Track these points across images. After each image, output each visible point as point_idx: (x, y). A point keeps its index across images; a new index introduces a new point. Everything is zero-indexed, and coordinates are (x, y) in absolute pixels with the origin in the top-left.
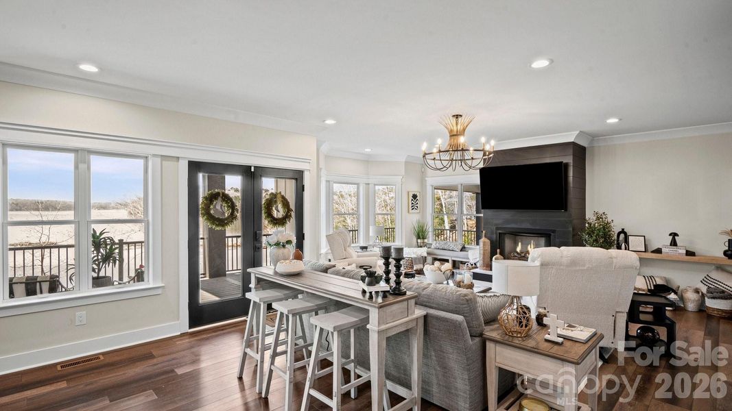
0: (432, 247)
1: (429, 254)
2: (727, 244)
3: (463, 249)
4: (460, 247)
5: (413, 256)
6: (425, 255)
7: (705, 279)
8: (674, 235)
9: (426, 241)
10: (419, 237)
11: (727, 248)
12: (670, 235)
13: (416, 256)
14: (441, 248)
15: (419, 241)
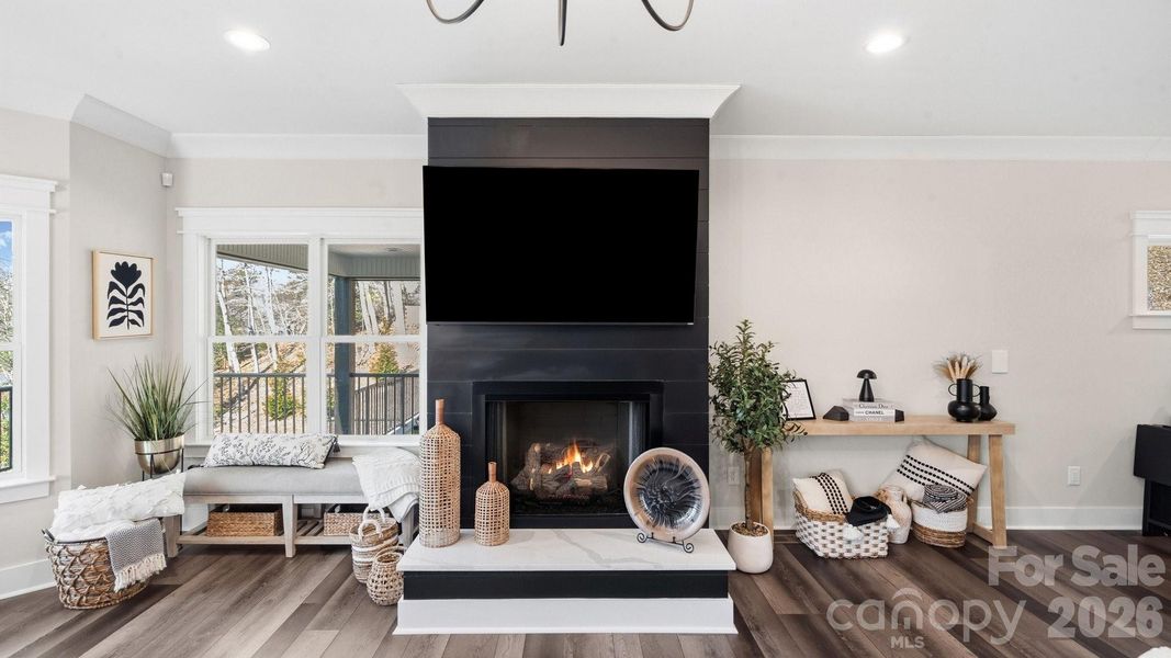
0: (210, 460)
1: (190, 494)
2: (954, 390)
3: (333, 455)
4: (322, 451)
5: (111, 528)
6: (176, 506)
7: (905, 464)
8: (866, 375)
9: (179, 441)
10: (145, 433)
11: (955, 398)
12: (861, 375)
13: (126, 526)
14: (247, 460)
15: (147, 447)
